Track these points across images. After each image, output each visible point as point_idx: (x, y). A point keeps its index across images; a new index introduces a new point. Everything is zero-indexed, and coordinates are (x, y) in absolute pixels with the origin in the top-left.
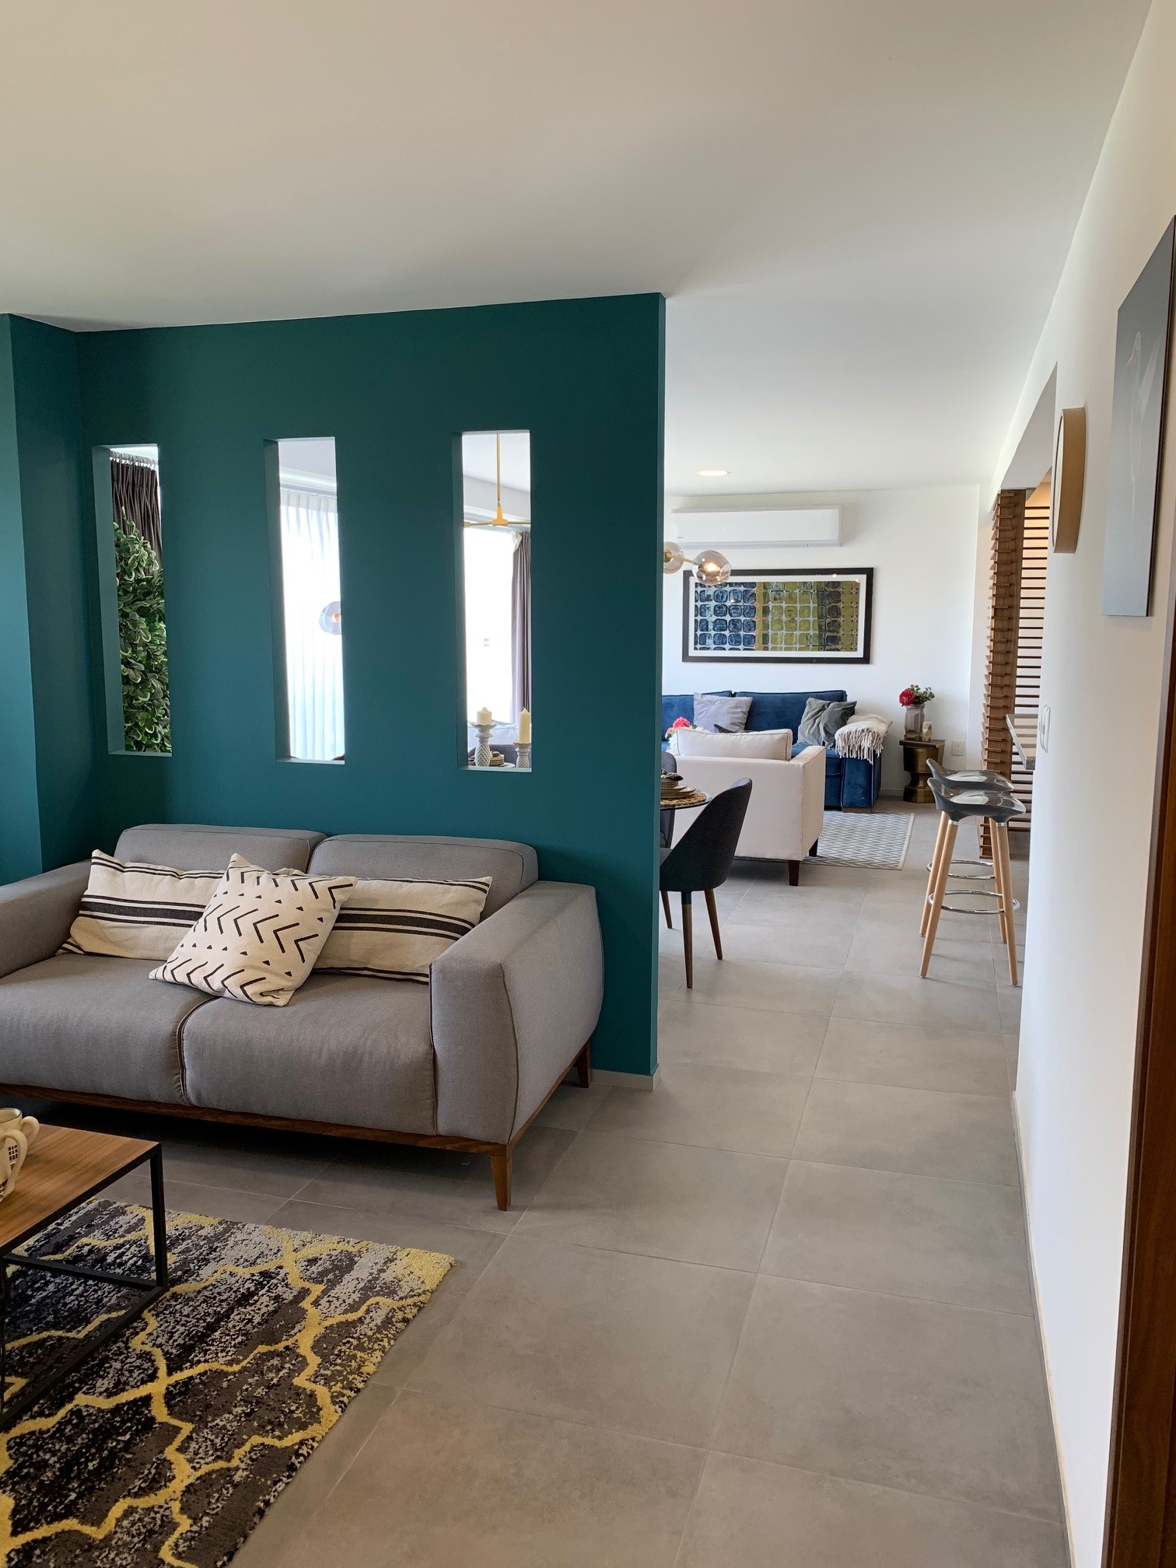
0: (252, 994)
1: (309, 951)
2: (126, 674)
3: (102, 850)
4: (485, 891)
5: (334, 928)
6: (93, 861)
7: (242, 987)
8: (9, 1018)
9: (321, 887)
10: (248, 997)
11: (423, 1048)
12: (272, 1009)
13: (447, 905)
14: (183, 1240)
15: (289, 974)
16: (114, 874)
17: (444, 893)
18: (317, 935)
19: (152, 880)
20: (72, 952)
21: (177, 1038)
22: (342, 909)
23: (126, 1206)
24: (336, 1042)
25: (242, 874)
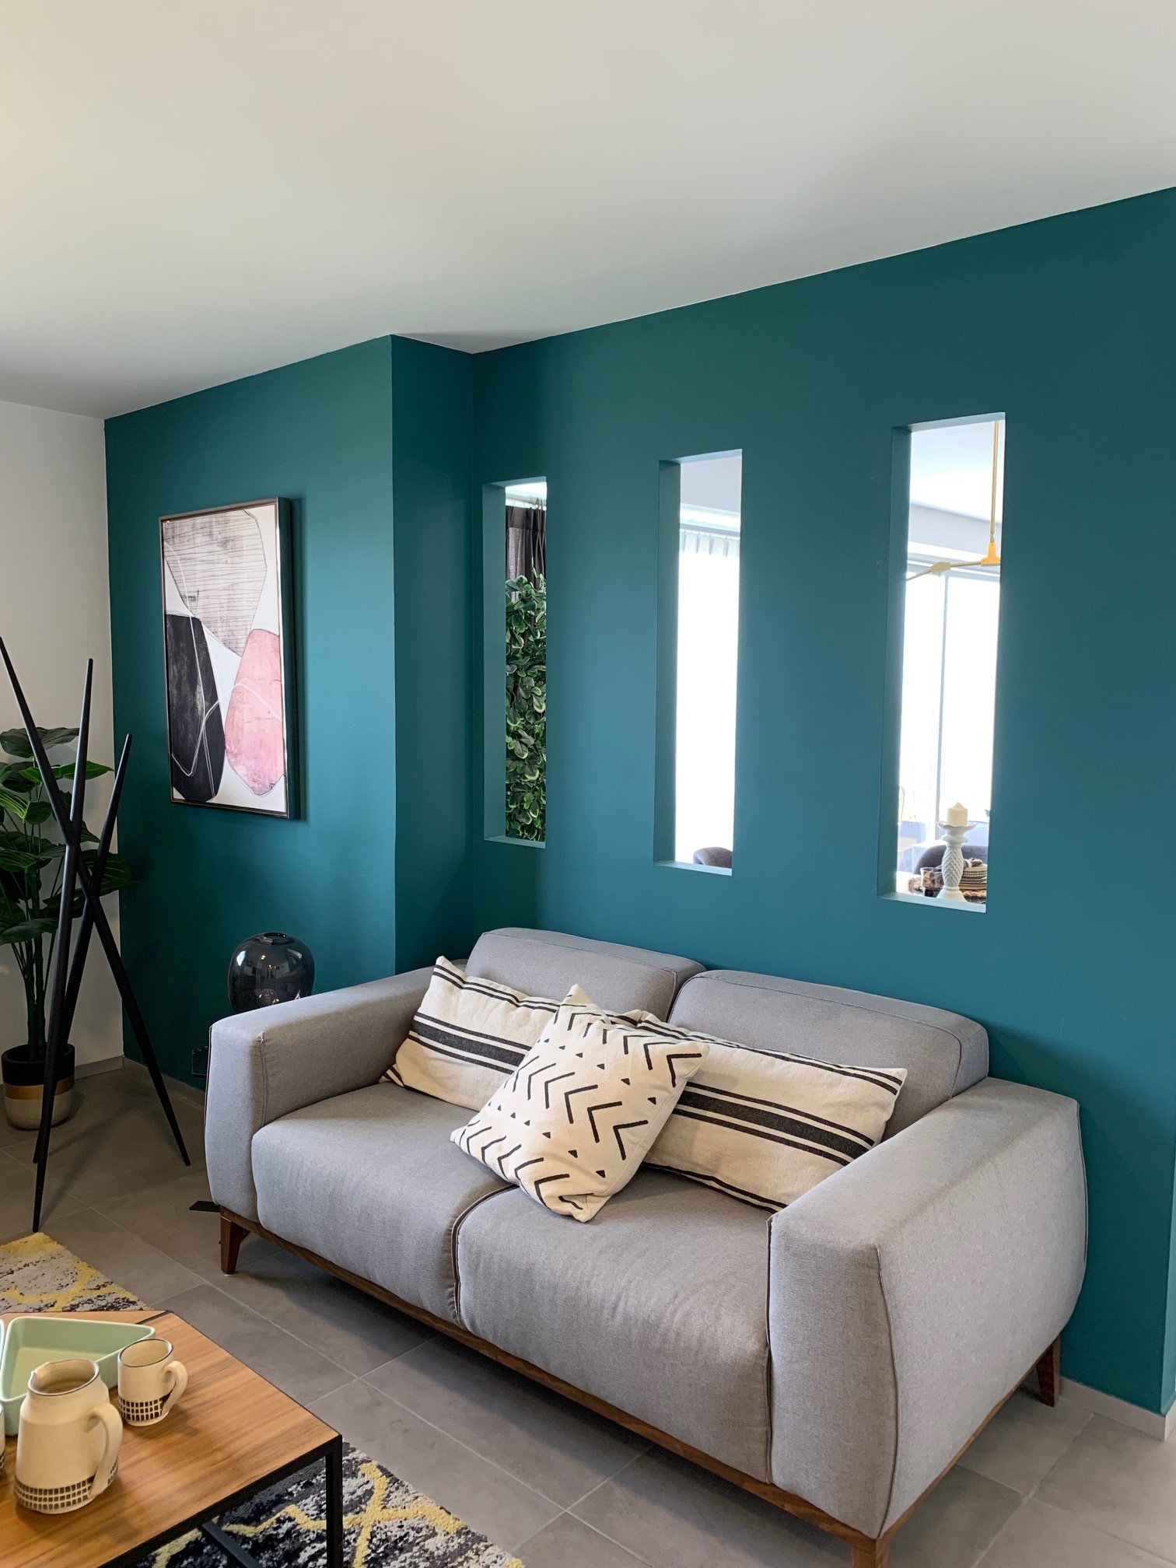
0: (547, 1197)
1: (634, 1143)
2: (512, 748)
3: (450, 958)
4: (894, 1091)
5: (676, 1111)
6: (436, 970)
7: (537, 1183)
8: (290, 1166)
9: (659, 1052)
10: (541, 1199)
11: (753, 1346)
12: (570, 1223)
13: (832, 1105)
14: (401, 1550)
15: (602, 1173)
16: (451, 990)
17: (832, 1085)
18: (646, 1122)
19: (487, 1002)
20: (393, 1081)
21: (452, 1237)
22: (689, 1084)
23: (363, 1461)
24: (636, 1302)
25: (573, 1015)
